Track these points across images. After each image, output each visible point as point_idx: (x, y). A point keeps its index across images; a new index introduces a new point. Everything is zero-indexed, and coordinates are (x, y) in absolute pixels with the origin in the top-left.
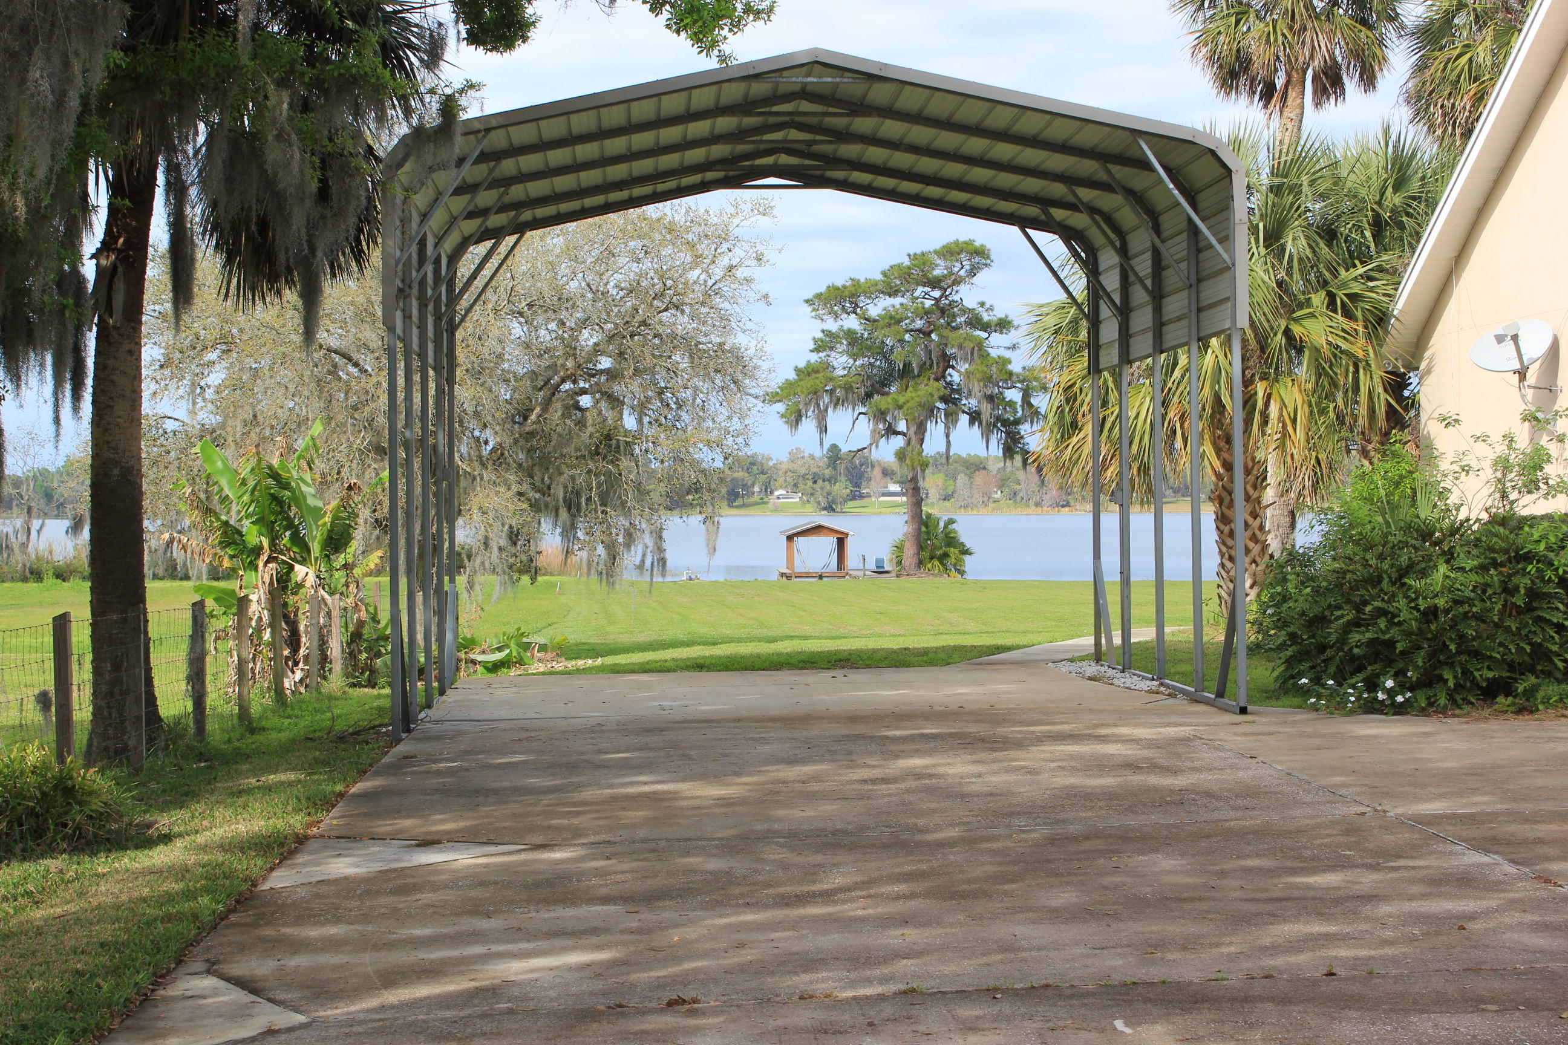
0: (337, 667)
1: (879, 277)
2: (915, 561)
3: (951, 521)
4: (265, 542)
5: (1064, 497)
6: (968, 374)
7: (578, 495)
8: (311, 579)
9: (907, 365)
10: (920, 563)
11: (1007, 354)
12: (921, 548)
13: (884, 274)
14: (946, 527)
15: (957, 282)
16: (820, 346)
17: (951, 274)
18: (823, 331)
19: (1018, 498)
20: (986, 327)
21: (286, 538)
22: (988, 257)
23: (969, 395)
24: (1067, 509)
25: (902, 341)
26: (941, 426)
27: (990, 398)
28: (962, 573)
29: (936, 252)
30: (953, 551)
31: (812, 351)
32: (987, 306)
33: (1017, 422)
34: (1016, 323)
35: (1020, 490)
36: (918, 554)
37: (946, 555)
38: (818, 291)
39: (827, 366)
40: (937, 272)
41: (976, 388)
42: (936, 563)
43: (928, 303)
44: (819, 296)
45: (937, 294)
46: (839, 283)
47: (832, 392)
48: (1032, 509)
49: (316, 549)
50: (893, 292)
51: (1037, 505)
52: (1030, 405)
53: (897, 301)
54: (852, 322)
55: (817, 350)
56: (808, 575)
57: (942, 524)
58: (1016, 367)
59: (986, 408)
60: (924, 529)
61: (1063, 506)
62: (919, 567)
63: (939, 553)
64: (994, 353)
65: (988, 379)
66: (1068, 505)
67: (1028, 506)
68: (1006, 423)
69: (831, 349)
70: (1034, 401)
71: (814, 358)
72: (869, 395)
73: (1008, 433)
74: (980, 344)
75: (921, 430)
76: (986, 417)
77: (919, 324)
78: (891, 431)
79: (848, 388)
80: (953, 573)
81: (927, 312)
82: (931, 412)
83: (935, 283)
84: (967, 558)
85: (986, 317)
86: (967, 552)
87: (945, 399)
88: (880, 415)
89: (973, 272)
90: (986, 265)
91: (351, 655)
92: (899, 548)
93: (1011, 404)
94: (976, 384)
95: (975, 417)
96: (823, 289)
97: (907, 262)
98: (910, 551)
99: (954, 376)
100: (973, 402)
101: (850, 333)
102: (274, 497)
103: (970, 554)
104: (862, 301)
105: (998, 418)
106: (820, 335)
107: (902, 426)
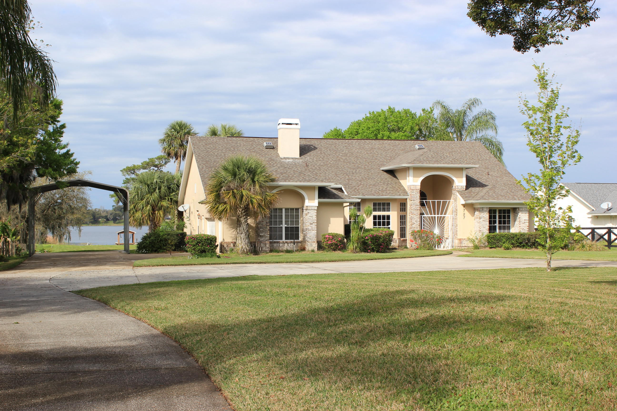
0: (14, 254)
1: (141, 164)
4: (2, 235)
7: (54, 226)
8: (10, 240)
13: (142, 164)
15: (161, 166)
17: (160, 163)
21: (6, 234)
29: (156, 158)
40: (156, 163)
44: (124, 169)
45: (156, 169)
46: (129, 166)
49: (11, 236)
50: (144, 168)
53: (146, 171)
54: (133, 176)
55: (124, 183)
69: (128, 183)
83: (156, 166)
91: (16, 252)
96: (125, 168)
97: (148, 161)
101: (133, 179)
102: (4, 228)
104: (136, 171)
106: (125, 179)
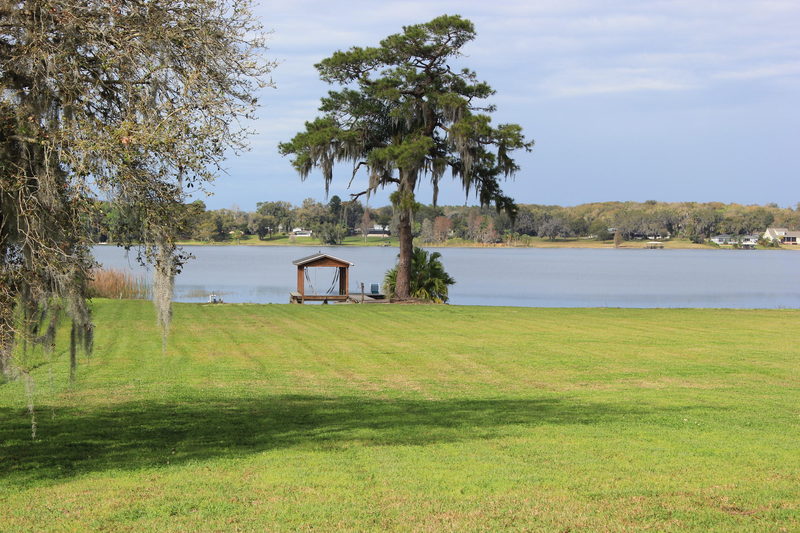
1: (378, 46)
2: (406, 289)
3: (436, 255)
5: (498, 235)
6: (454, 131)
9: (402, 123)
10: (410, 291)
11: (487, 114)
12: (411, 276)
13: (383, 43)
14: (432, 259)
15: (445, 52)
16: (327, 106)
17: (439, 45)
18: (330, 93)
19: (466, 236)
20: (469, 92)
22: (471, 30)
23: (454, 149)
24: (500, 244)
25: (397, 102)
26: (430, 174)
27: (472, 151)
28: (444, 299)
29: (427, 25)
30: (438, 282)
31: (320, 110)
32: (470, 73)
33: (494, 172)
34: (492, 89)
35: (467, 231)
36: (408, 283)
37: (432, 284)
38: (326, 57)
39: (332, 122)
40: (428, 43)
41: (460, 143)
42: (424, 291)
43: (419, 71)
44: (327, 61)
45: (427, 62)
46: (344, 51)
47: (337, 144)
48: (476, 244)
50: (390, 60)
51: (480, 241)
52: (505, 157)
53: (394, 67)
54: (355, 86)
55: (325, 109)
56: (315, 298)
57: (428, 258)
58: (493, 125)
59: (469, 159)
60: (413, 262)
61: (498, 242)
62: (409, 294)
63: (426, 282)
64: (474, 113)
65: (470, 135)
66: (501, 241)
67: (473, 242)
68: (484, 173)
69: (337, 108)
70: (509, 155)
71: (322, 115)
72: (368, 148)
73: (485, 182)
74: (464, 105)
75: (413, 178)
76: (468, 168)
77: (411, 88)
78: (387, 178)
79: (351, 141)
80: (438, 299)
81: (419, 78)
82: (421, 163)
83: (426, 53)
84: (450, 287)
85: (469, 83)
86: (449, 281)
87: (433, 152)
88: (378, 164)
89: (459, 43)
90: (470, 37)
92: (392, 277)
93: (490, 156)
94: (460, 138)
95: (458, 168)
96: (331, 56)
97: (402, 33)
98: (401, 280)
99: (441, 133)
100: (456, 155)
101: (353, 95)
103: (452, 283)
104: (364, 66)
105: (479, 169)
106: (327, 96)
107: (396, 174)
